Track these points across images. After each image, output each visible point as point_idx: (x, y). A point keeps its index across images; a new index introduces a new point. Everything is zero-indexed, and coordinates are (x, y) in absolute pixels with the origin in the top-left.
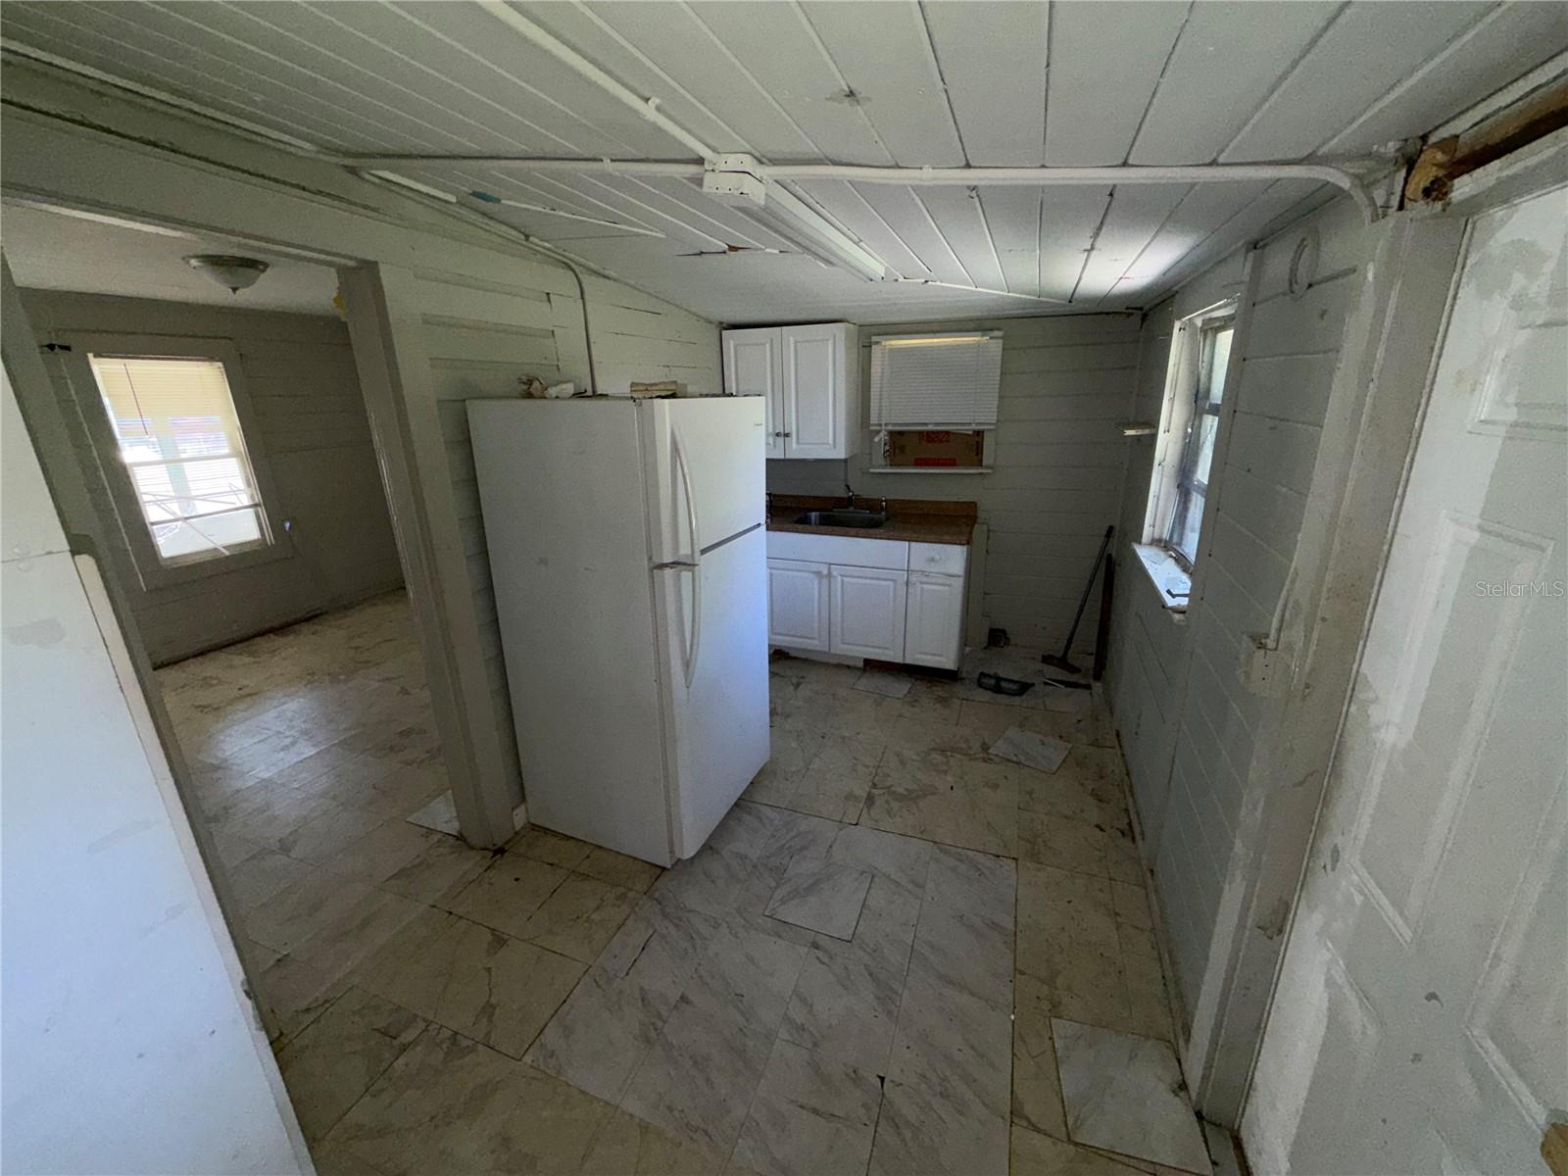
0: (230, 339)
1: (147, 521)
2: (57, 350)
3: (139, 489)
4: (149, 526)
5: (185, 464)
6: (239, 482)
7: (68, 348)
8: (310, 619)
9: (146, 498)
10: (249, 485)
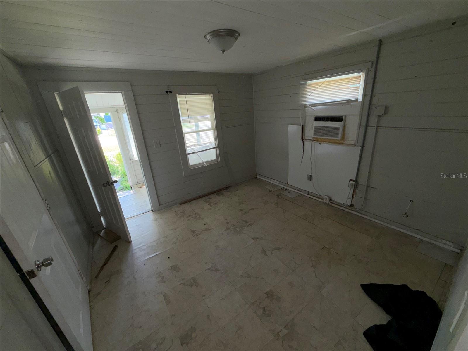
0: (216, 85)
1: (187, 153)
2: (169, 93)
3: (186, 142)
4: (187, 155)
5: (200, 132)
6: (213, 140)
7: (171, 92)
8: (227, 188)
9: (187, 145)
10: (215, 140)
